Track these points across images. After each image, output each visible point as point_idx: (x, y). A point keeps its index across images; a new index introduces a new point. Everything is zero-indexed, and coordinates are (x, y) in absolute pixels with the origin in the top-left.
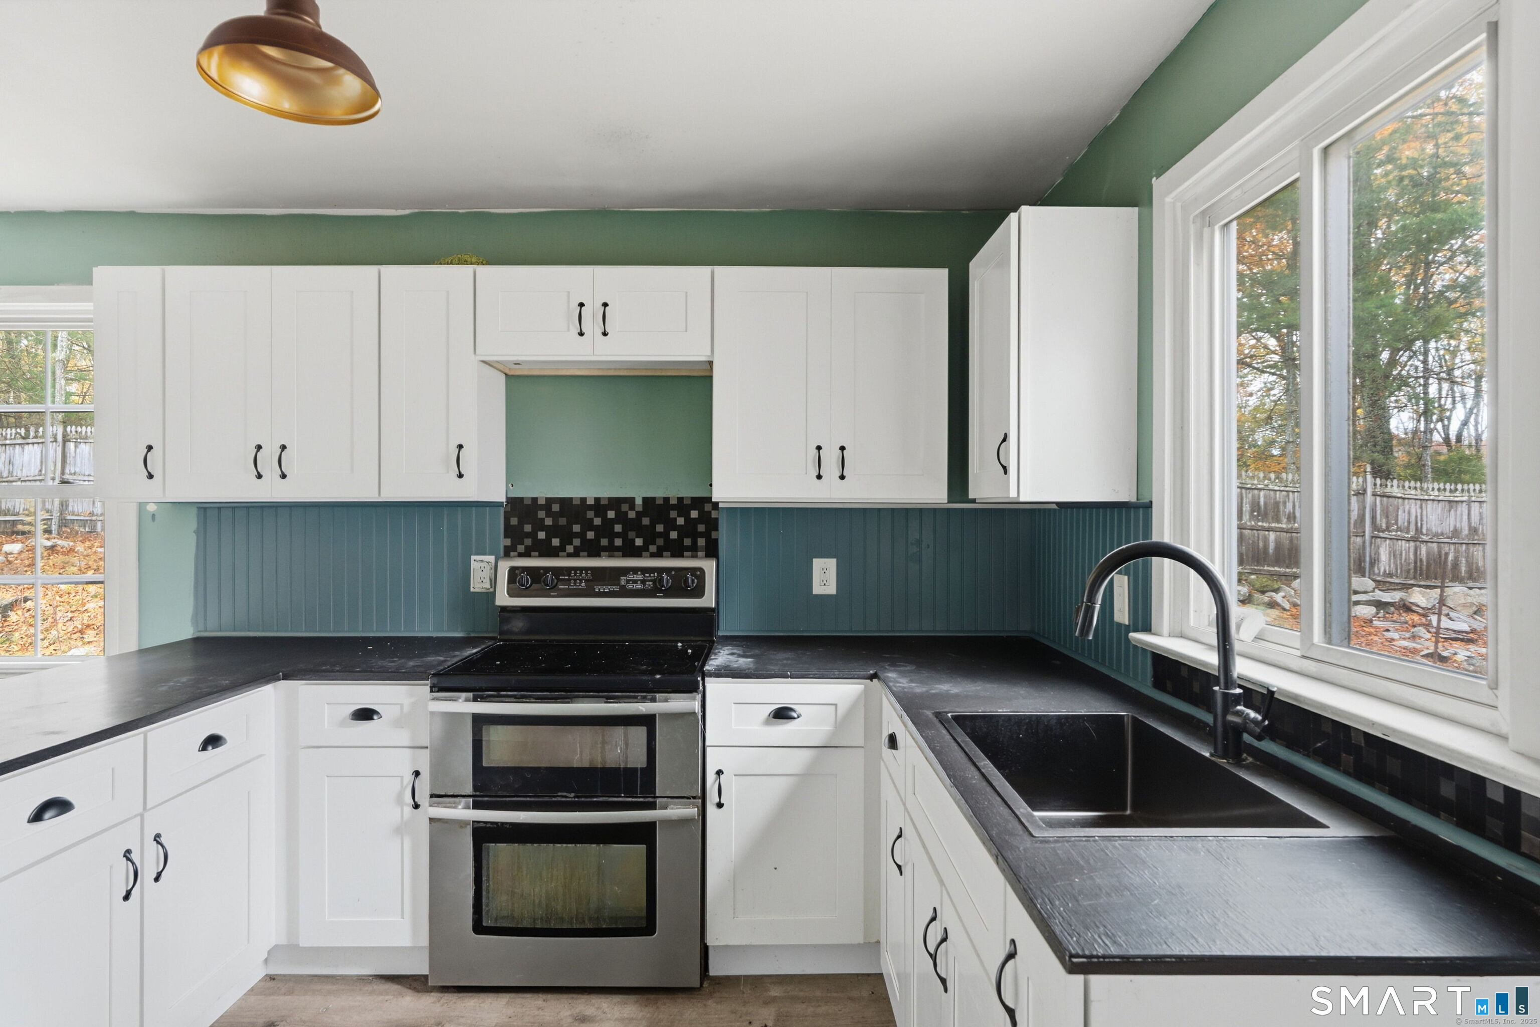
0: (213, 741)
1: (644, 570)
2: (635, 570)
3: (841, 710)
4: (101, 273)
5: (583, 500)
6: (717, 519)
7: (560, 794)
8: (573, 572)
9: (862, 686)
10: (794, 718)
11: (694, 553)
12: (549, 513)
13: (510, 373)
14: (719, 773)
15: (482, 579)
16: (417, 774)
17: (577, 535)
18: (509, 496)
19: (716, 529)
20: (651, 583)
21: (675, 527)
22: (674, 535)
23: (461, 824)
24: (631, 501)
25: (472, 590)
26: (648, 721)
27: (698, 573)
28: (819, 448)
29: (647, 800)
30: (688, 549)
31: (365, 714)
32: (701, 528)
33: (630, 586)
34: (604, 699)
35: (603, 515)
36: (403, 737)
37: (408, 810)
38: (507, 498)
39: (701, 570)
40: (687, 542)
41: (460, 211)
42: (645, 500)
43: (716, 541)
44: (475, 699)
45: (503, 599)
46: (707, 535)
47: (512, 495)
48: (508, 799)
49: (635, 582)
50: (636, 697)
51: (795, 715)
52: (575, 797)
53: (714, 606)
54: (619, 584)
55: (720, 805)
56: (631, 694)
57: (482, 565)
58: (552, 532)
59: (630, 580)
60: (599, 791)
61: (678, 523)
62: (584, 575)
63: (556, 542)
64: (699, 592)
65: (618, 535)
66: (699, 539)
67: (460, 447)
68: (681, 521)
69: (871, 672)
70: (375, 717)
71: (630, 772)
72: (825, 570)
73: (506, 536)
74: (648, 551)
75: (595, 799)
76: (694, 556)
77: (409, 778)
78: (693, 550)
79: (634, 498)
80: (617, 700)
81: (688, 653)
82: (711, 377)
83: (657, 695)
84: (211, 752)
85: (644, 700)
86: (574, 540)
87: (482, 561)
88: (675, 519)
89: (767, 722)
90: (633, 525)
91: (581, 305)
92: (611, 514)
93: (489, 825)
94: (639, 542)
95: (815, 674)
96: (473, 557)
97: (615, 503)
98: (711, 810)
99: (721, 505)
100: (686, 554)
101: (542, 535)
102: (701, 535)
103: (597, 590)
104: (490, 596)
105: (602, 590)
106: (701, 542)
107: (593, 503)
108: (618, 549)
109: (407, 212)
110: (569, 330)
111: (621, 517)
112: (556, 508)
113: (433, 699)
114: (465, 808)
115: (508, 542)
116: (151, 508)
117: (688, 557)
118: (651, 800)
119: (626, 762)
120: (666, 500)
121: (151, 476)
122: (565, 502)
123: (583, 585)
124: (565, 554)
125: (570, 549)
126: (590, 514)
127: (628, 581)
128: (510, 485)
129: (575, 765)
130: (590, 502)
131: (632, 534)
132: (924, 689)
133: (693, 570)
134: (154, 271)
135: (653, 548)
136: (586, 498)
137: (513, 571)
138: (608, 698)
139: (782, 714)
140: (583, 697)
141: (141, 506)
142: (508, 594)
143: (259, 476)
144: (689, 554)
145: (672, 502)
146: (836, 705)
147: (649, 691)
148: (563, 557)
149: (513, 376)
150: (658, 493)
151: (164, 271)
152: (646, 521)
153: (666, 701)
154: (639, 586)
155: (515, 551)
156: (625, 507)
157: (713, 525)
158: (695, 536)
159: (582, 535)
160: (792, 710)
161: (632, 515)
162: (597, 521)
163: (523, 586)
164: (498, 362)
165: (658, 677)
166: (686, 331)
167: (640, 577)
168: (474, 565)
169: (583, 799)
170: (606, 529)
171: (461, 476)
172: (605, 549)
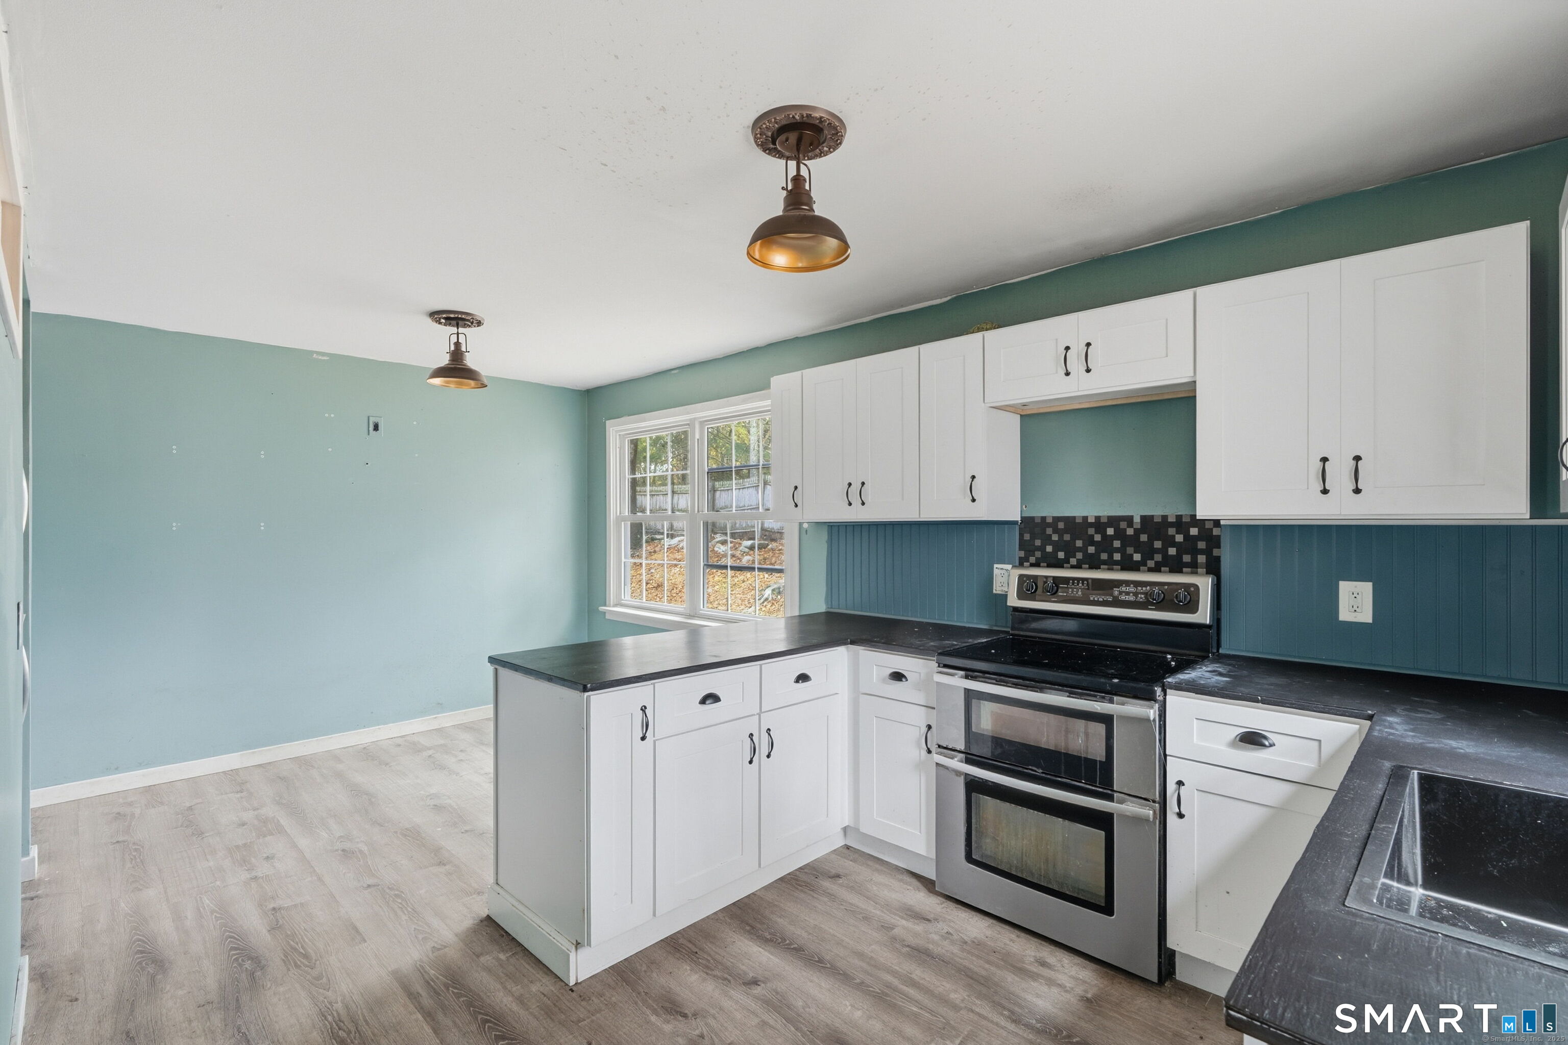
0: (803, 678)
1: (1137, 584)
2: (1127, 583)
3: (1327, 750)
4: (775, 381)
5: (1085, 518)
6: (1219, 537)
7: (1030, 767)
8: (1071, 581)
9: (1357, 726)
10: (1264, 746)
11: (1195, 569)
12: (1056, 531)
13: (1022, 413)
14: (1180, 783)
15: (1002, 584)
16: (929, 727)
17: (1079, 549)
18: (1023, 516)
19: (1218, 546)
20: (1143, 596)
21: (1173, 544)
22: (1172, 551)
23: (958, 773)
24: (1129, 520)
25: (994, 591)
26: (1107, 720)
27: (1192, 589)
28: (1324, 460)
29: (1105, 791)
30: (1187, 565)
31: (898, 676)
32: (1202, 545)
33: (1123, 597)
34: (1068, 694)
35: (1103, 532)
36: (921, 698)
37: (924, 752)
38: (1021, 517)
39: (1197, 587)
40: (1187, 558)
41: (985, 288)
42: (1143, 518)
43: (1218, 559)
44: (967, 677)
45: (1013, 601)
46: (1208, 552)
47: (1026, 515)
48: (990, 762)
49: (1128, 593)
50: (1095, 696)
51: (1267, 743)
52: (1042, 773)
53: (1208, 622)
54: (1112, 595)
55: (1181, 815)
56: (1092, 693)
57: (1003, 572)
58: (1057, 547)
59: (1124, 592)
60: (1063, 773)
61: (1177, 540)
62: (1080, 585)
63: (1061, 555)
64: (1191, 606)
65: (1117, 550)
66: (1199, 556)
67: (973, 477)
68: (1179, 538)
69: (1370, 712)
70: (904, 680)
71: (1090, 763)
72: (1355, 595)
73: (1020, 549)
74: (1146, 566)
75: (1060, 779)
76: (1195, 573)
77: (925, 729)
78: (1194, 567)
79: (1132, 517)
80: (1080, 696)
81: (1171, 665)
82: (1195, 397)
83: (1115, 698)
84: (801, 685)
85: (1103, 699)
86: (1077, 553)
87: (1002, 569)
88: (1174, 536)
89: (1233, 744)
90: (1134, 541)
91: (1067, 348)
92: (1110, 531)
93: (976, 779)
94: (1137, 557)
95: (1291, 704)
96: (996, 566)
97: (1114, 521)
98: (1172, 819)
99: (1222, 523)
100: (1185, 570)
101: (1049, 549)
102: (1202, 552)
103: (1092, 599)
104: (1005, 597)
105: (1096, 599)
106: (1202, 559)
107: (1094, 521)
108: (1117, 563)
109: (949, 298)
110: (1057, 373)
111: (1120, 534)
112: (1061, 525)
113: (940, 673)
114: (958, 761)
115: (1022, 554)
116: (805, 526)
117: (1187, 573)
118: (1110, 792)
119: (1087, 753)
120: (1165, 517)
121: (796, 506)
122: (1070, 521)
123: (1080, 593)
124: (1069, 565)
125: (1073, 561)
126: (1091, 531)
127: (1121, 593)
128: (1024, 506)
129: (1043, 746)
130: (1091, 520)
131: (1130, 550)
132: (1421, 741)
133: (1187, 586)
134: (797, 374)
135: (1151, 564)
136: (1087, 517)
137: (1021, 577)
138: (1071, 693)
139: (1252, 739)
140: (1050, 689)
141: (801, 524)
142: (1017, 596)
143: (850, 504)
144: (1189, 570)
145: (1170, 520)
146: (1320, 741)
147: (1109, 693)
148: (1067, 568)
149: (1024, 415)
150: (1157, 511)
151: (802, 373)
152: (1144, 538)
153: (1123, 704)
154: (1131, 598)
155: (1028, 561)
156: (1123, 525)
157: (1215, 542)
158: (1195, 552)
159: (1083, 549)
160: (1265, 738)
161: (1130, 532)
162: (1098, 538)
163: (1029, 591)
164: (1007, 406)
165: (1116, 681)
166: (1167, 356)
167: (1132, 589)
168: (996, 572)
169: (1049, 776)
170: (1105, 545)
171: (974, 500)
172: (1105, 563)
